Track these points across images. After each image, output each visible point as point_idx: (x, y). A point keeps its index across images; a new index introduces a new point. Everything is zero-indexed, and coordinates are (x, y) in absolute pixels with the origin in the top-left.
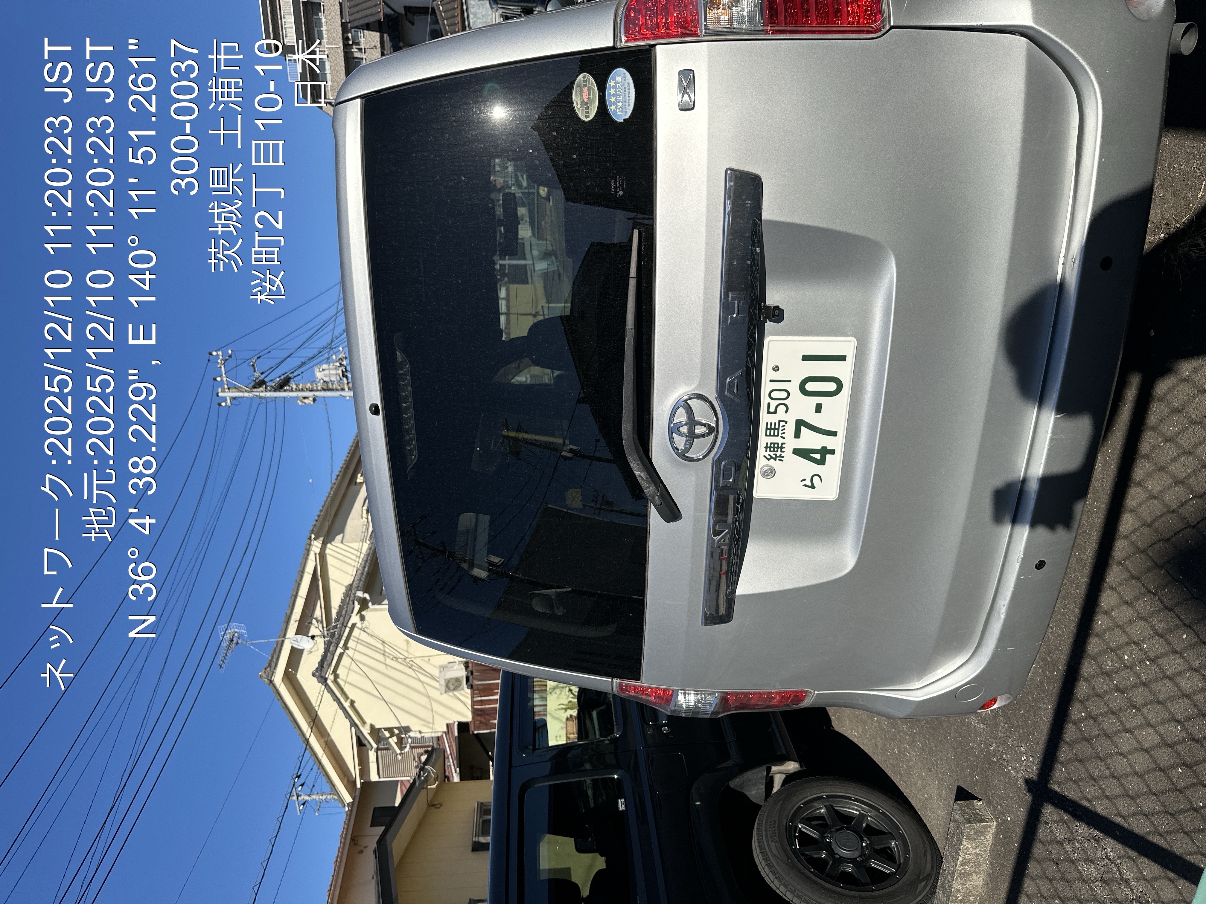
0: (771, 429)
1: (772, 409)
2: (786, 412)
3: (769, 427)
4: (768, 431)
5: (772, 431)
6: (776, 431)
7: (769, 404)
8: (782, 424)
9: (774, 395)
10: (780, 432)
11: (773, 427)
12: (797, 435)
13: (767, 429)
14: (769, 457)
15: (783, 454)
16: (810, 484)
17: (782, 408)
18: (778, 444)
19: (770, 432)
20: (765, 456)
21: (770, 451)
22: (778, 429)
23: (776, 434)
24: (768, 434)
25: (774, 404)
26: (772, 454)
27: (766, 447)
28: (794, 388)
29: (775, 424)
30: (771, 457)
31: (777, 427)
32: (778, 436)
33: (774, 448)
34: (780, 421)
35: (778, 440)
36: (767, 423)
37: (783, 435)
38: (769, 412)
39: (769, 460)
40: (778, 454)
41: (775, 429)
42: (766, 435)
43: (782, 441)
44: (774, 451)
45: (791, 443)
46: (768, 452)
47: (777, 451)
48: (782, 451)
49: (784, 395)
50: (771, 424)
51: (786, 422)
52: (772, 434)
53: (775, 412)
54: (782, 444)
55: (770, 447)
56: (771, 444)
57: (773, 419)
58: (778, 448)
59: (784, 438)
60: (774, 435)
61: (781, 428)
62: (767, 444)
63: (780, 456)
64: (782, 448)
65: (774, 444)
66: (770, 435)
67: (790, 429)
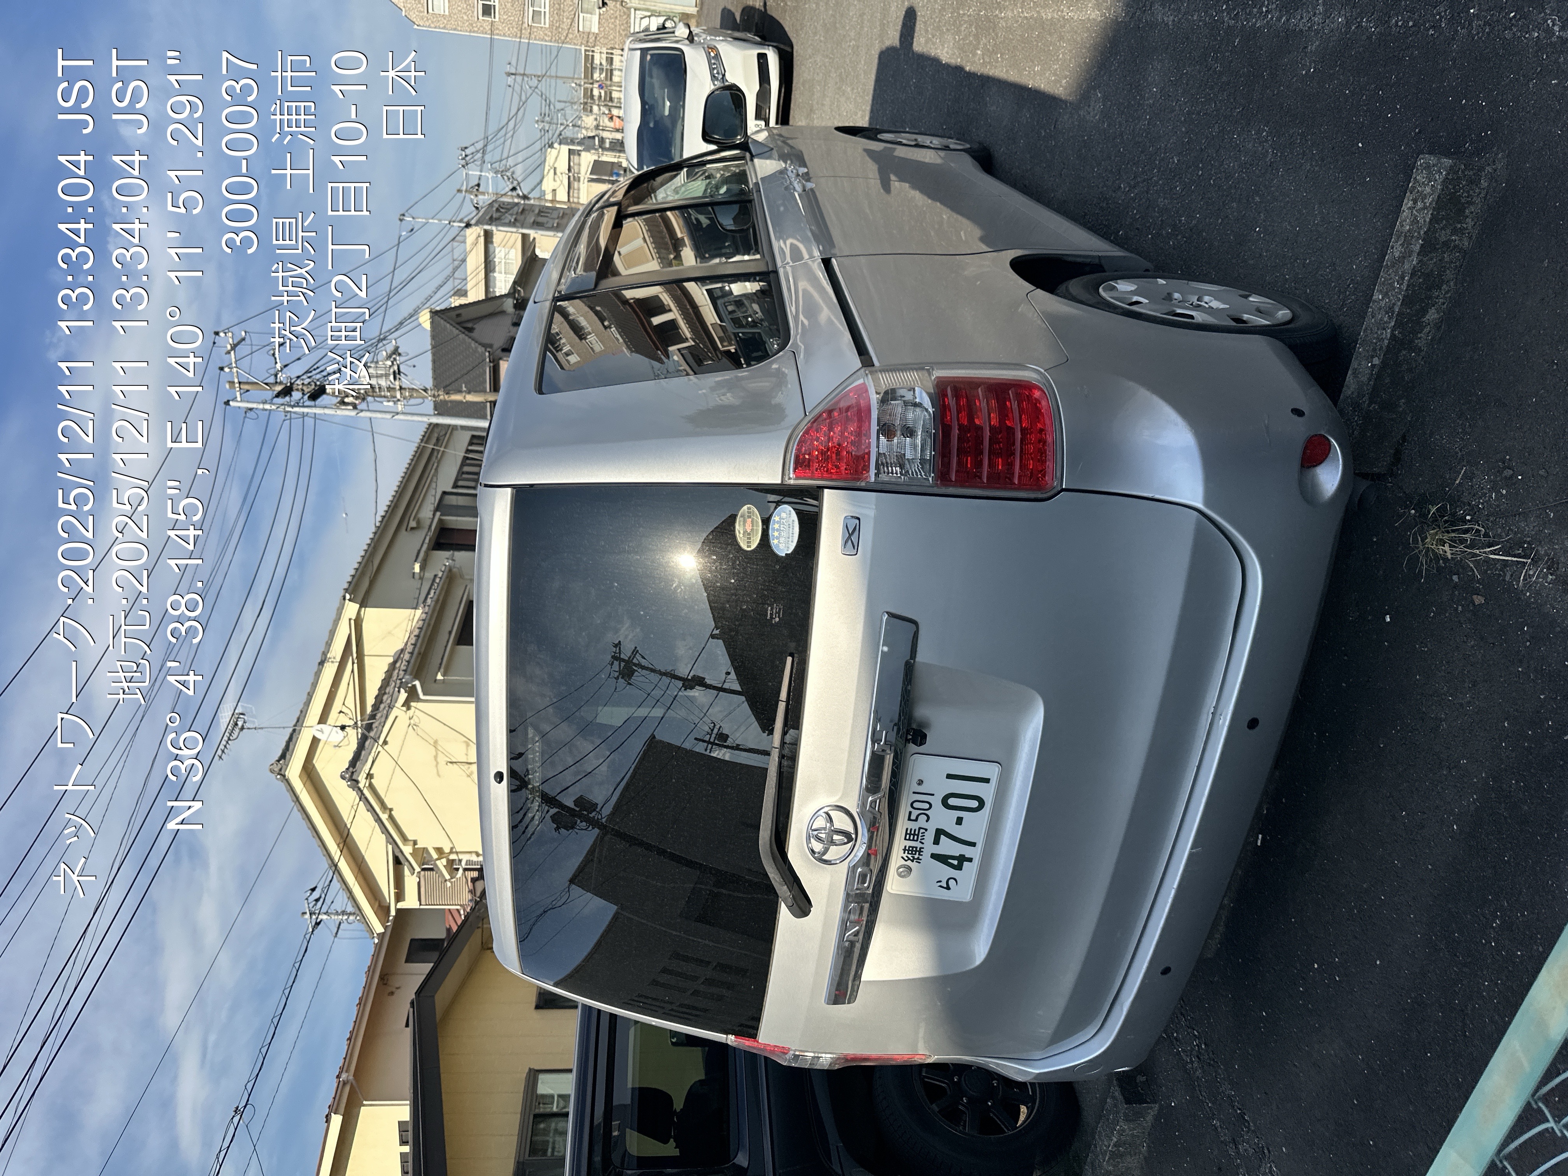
0: (910, 834)
1: (913, 817)
2: (927, 821)
3: (909, 832)
4: (908, 836)
5: (912, 836)
6: (916, 837)
7: (910, 813)
8: (922, 831)
9: (916, 805)
10: (920, 838)
11: (913, 832)
12: (936, 842)
13: (906, 834)
14: (906, 859)
15: (921, 857)
16: (945, 886)
17: (923, 818)
18: (916, 848)
19: (910, 837)
20: (903, 858)
21: (908, 853)
22: (918, 835)
23: (915, 838)
24: (907, 838)
25: (915, 813)
26: (910, 856)
27: (905, 850)
28: (936, 801)
29: (915, 830)
30: (909, 859)
31: (917, 833)
32: (917, 841)
33: (912, 851)
34: (920, 828)
35: (917, 844)
36: (907, 829)
37: (923, 841)
38: (909, 819)
39: (906, 861)
40: (916, 856)
41: (914, 835)
42: (905, 839)
43: (922, 846)
44: (912, 854)
45: (929, 848)
46: (906, 854)
47: (915, 854)
48: (919, 854)
49: (927, 806)
50: (911, 830)
51: (926, 830)
52: (911, 838)
53: (916, 820)
54: (921, 848)
55: (908, 850)
56: (909, 847)
57: (914, 826)
58: (916, 851)
59: (923, 843)
60: (913, 840)
61: (920, 835)
62: (905, 847)
63: (918, 858)
64: (920, 851)
65: (913, 847)
66: (909, 839)
67: (930, 836)
